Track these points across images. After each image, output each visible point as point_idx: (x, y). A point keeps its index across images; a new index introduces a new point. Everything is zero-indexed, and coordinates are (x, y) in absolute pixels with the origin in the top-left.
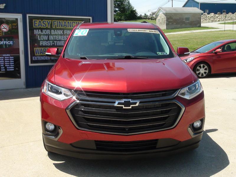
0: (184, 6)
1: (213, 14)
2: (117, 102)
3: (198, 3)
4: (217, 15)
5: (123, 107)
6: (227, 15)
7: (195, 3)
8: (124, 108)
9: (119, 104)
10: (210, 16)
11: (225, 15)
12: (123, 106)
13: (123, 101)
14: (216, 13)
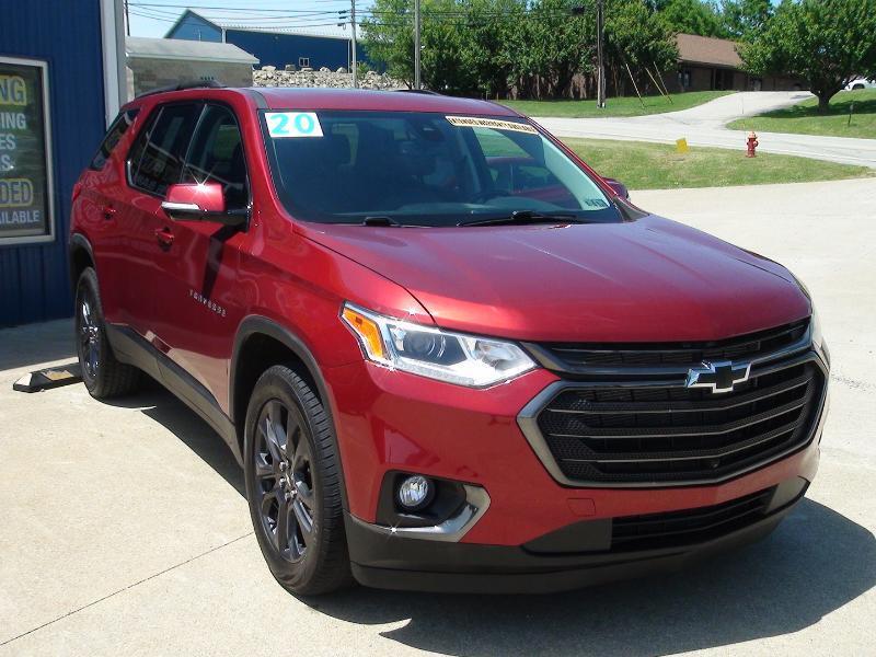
0: (170, 35)
1: (271, 69)
2: (694, 376)
3: (219, 29)
4: (285, 74)
5: (710, 389)
6: (316, 74)
7: (209, 28)
8: (715, 391)
9: (702, 379)
10: (264, 76)
11: (309, 75)
12: (714, 385)
13: (711, 368)
14: (280, 67)
